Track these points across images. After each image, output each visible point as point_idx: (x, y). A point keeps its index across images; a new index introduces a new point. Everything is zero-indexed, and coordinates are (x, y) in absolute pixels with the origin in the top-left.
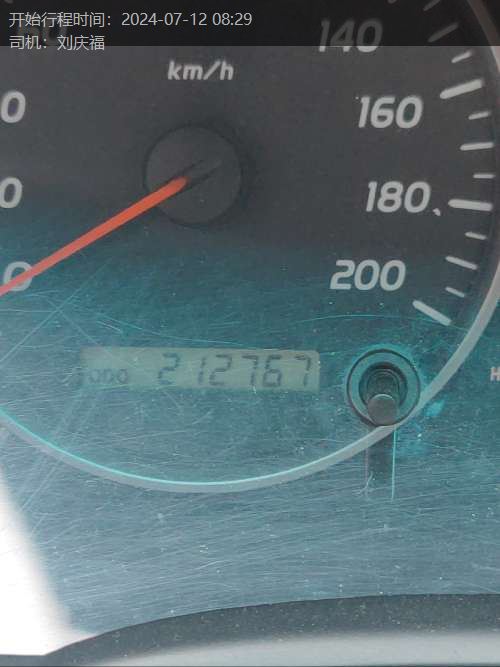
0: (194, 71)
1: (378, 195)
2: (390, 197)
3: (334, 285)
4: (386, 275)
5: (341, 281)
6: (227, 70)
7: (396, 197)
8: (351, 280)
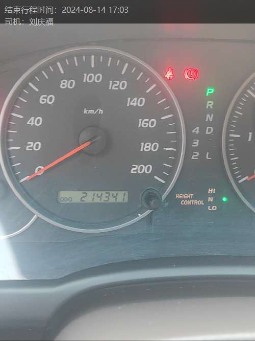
0: (91, 111)
1: (144, 147)
2: (147, 147)
3: (132, 172)
4: (146, 169)
5: (134, 171)
6: (101, 111)
7: (149, 147)
8: (136, 170)
